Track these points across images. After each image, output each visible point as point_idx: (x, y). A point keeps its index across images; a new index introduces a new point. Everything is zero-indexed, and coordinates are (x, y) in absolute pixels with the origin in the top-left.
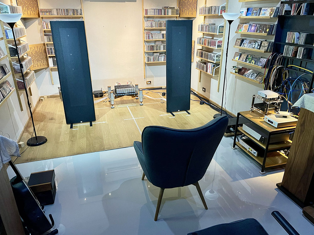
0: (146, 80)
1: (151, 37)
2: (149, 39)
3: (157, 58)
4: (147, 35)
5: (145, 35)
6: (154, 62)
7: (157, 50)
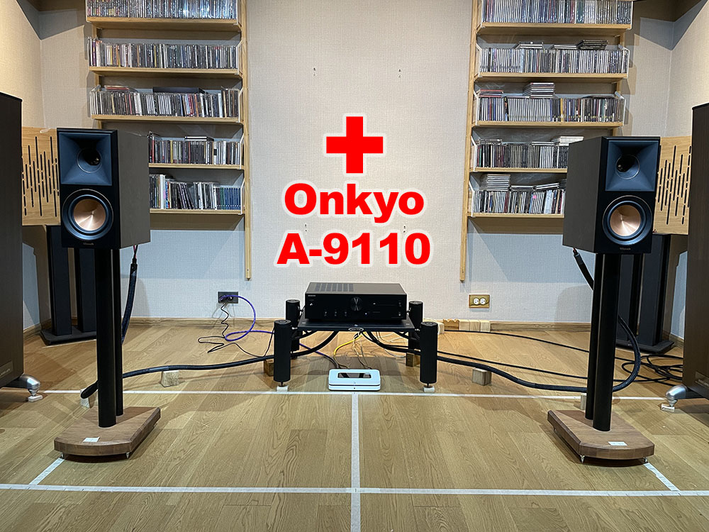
0: (469, 290)
1: (500, 109)
2: (492, 117)
3: (523, 196)
4: (485, 102)
5: (478, 100)
6: (508, 215)
7: (524, 164)
